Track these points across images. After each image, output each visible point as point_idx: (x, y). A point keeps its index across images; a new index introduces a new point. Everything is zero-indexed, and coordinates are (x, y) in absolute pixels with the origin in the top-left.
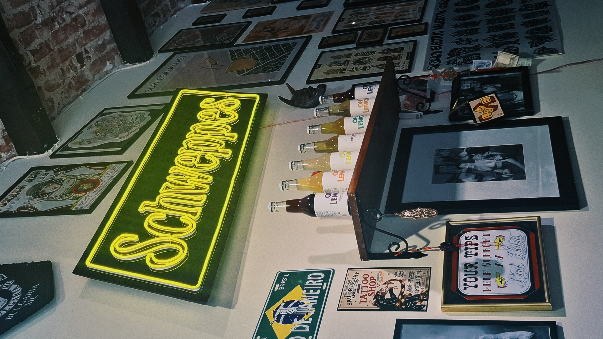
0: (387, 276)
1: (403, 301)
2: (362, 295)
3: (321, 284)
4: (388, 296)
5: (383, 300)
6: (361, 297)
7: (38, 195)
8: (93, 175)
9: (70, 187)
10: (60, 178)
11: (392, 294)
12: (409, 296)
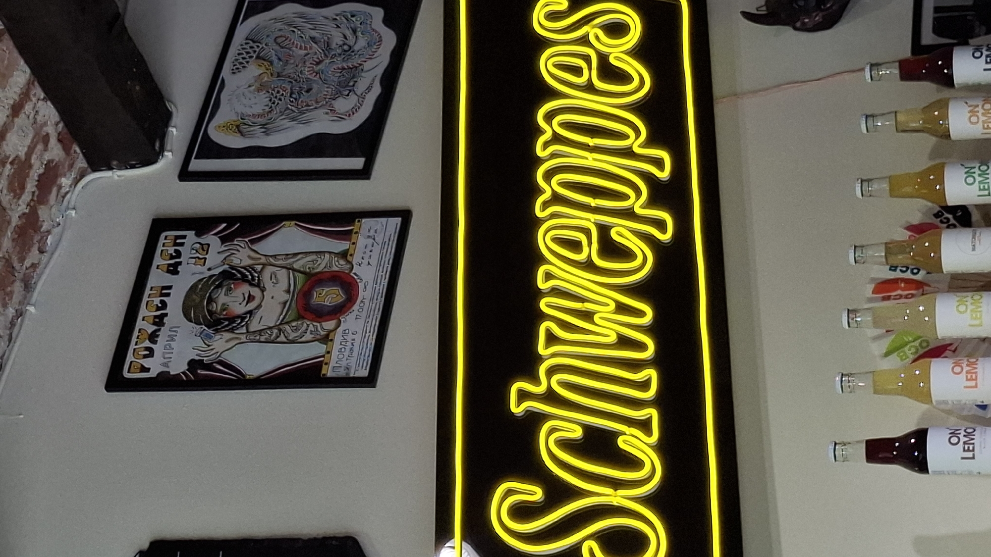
7: (218, 322)
8: (327, 256)
9: (287, 297)
10: (247, 262)
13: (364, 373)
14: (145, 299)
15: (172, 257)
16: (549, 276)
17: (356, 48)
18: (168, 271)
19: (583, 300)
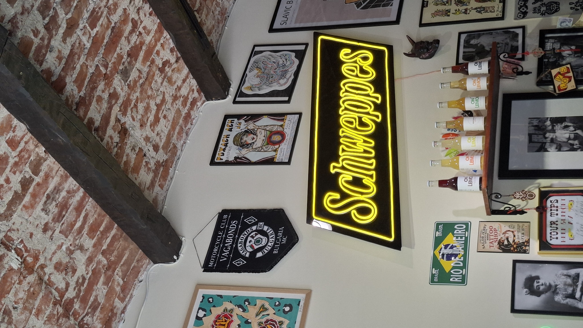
1: (516, 246)
2: (490, 242)
3: (464, 233)
4: (506, 243)
5: (503, 246)
7: (244, 145)
8: (276, 126)
9: (264, 138)
10: (252, 128)
11: (508, 241)
12: (518, 243)
13: (287, 161)
14: (222, 138)
15: (230, 126)
16: (343, 132)
17: (287, 65)
18: (229, 130)
19: (353, 139)
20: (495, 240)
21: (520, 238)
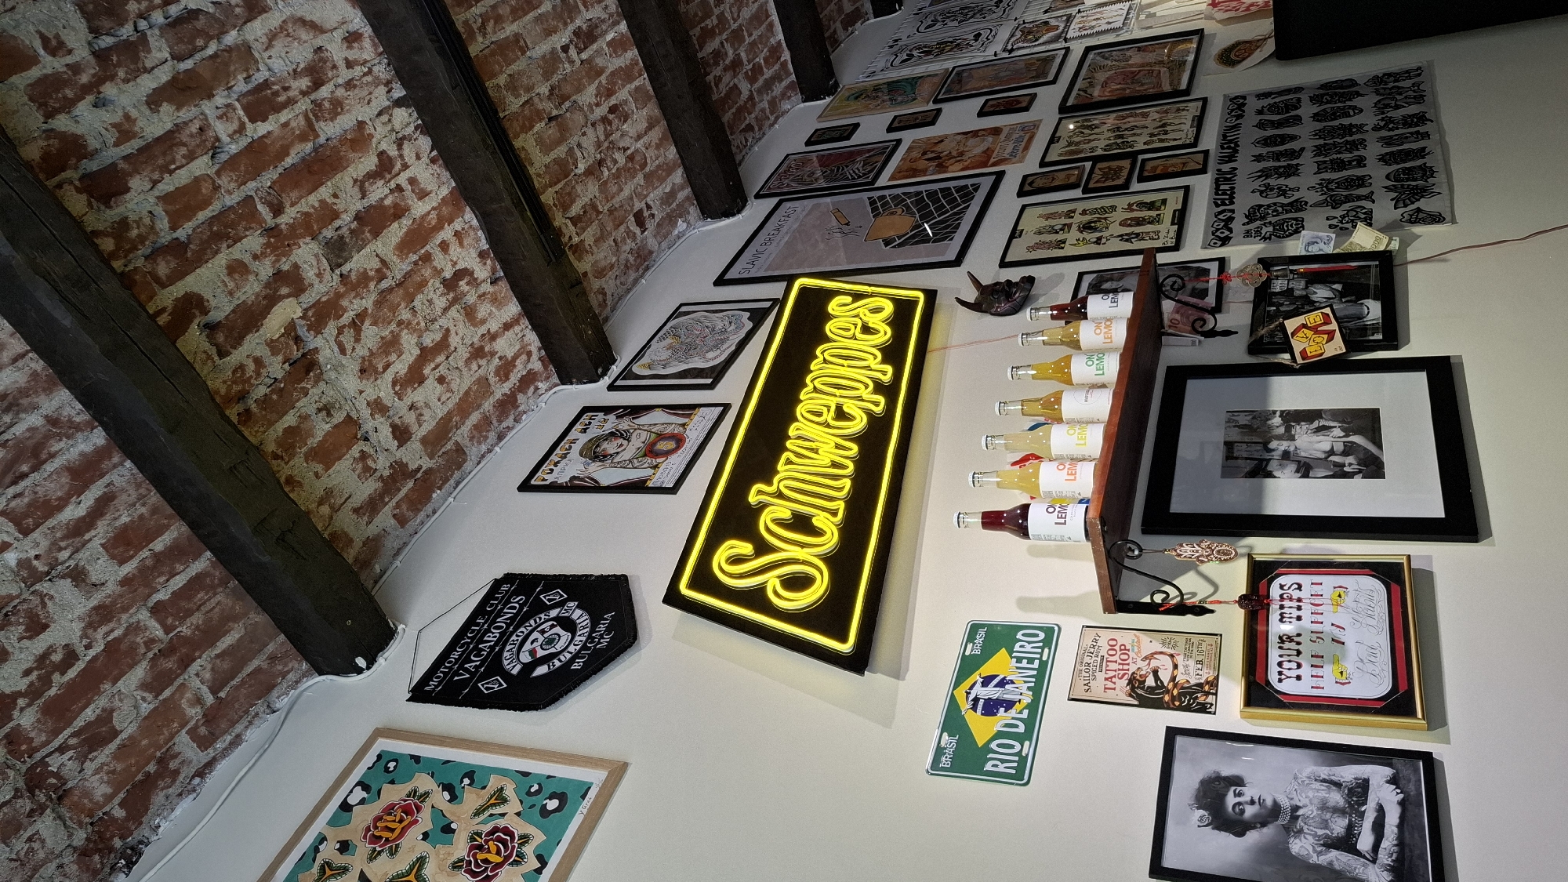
0: (1149, 645)
1: (1175, 692)
2: (1107, 676)
3: (1040, 651)
4: (1150, 682)
5: (1143, 688)
6: (1106, 679)
7: (598, 457)
8: (673, 426)
9: (642, 445)
10: (626, 427)
11: (1157, 678)
12: (1186, 685)
13: (672, 486)
15: (585, 425)
16: (797, 429)
17: (729, 330)
20: (1122, 672)
21: (1191, 673)
